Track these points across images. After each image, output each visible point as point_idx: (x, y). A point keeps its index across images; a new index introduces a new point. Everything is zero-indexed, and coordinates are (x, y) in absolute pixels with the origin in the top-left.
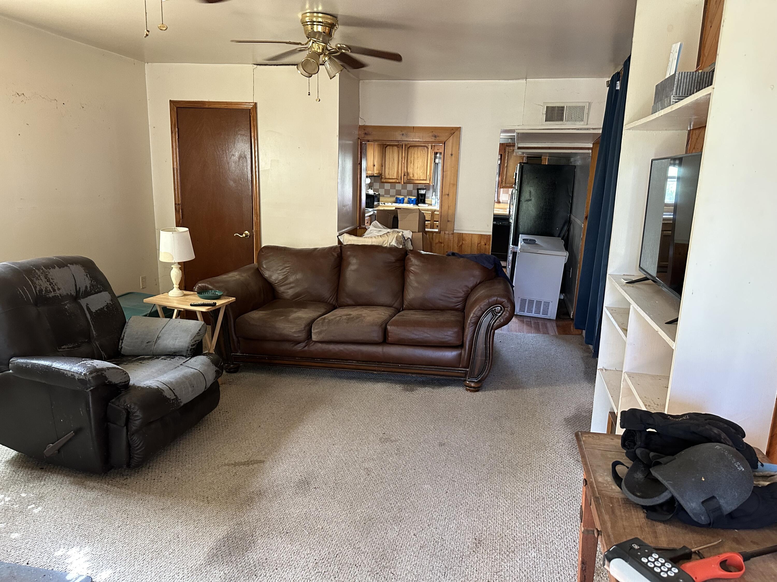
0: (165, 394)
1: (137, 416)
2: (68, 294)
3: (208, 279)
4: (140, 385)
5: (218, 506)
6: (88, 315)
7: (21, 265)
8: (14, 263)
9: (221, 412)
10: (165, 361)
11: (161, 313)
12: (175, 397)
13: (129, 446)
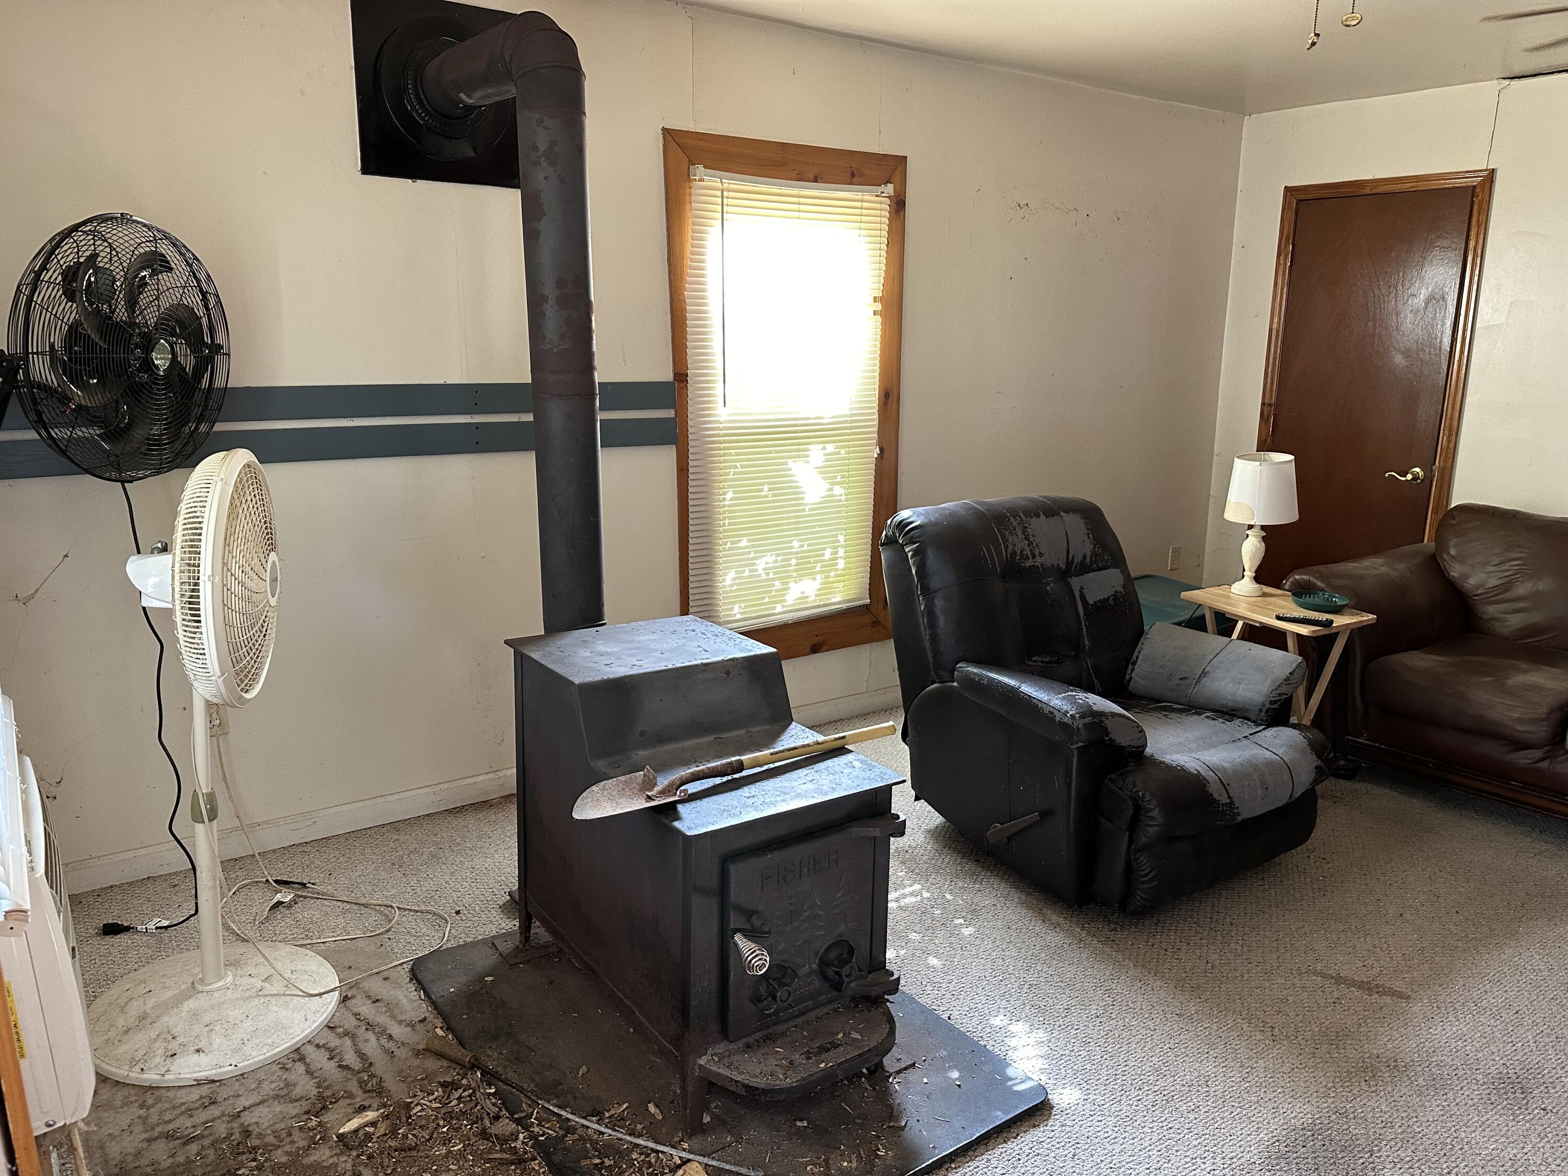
0: (1211, 790)
1: (1152, 818)
2: (1053, 565)
3: (1317, 568)
4: (1164, 759)
5: (1294, 1056)
6: (1081, 609)
7: (989, 506)
8: (978, 503)
9: (1312, 857)
10: (1213, 722)
11: (1213, 625)
12: (1228, 801)
13: (1129, 870)
